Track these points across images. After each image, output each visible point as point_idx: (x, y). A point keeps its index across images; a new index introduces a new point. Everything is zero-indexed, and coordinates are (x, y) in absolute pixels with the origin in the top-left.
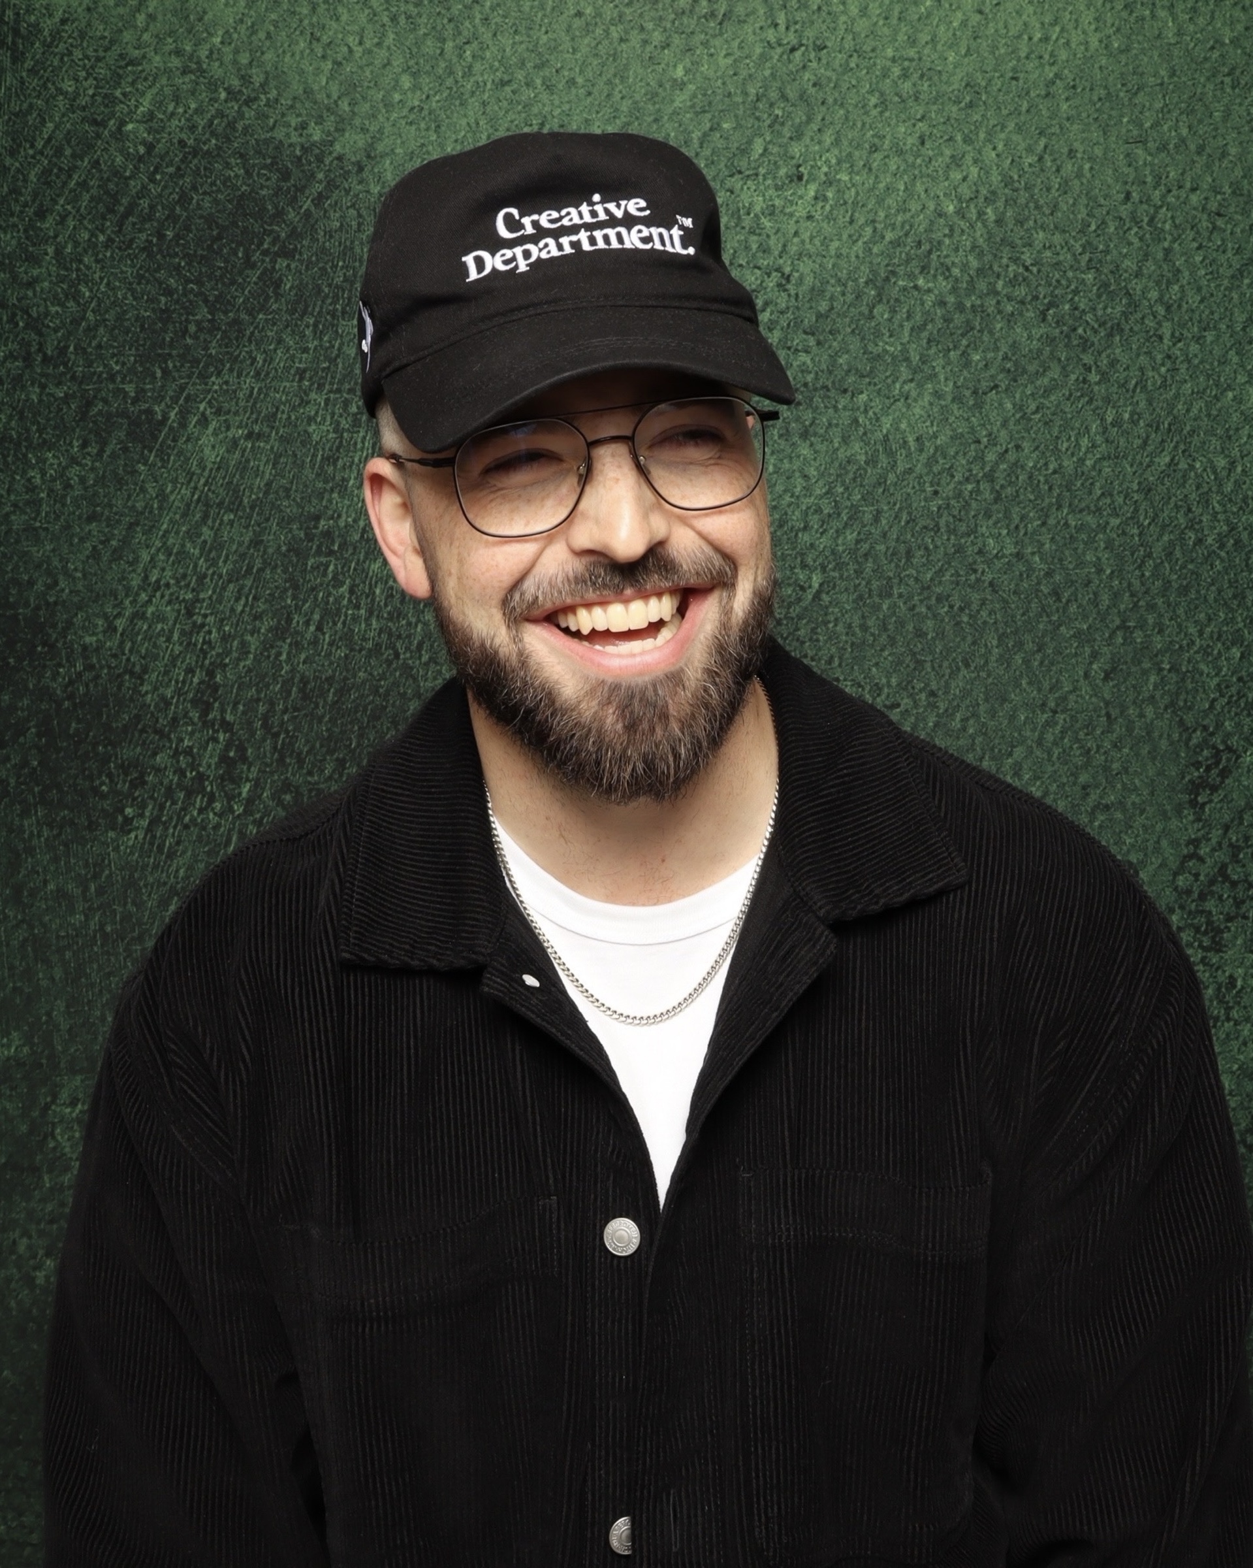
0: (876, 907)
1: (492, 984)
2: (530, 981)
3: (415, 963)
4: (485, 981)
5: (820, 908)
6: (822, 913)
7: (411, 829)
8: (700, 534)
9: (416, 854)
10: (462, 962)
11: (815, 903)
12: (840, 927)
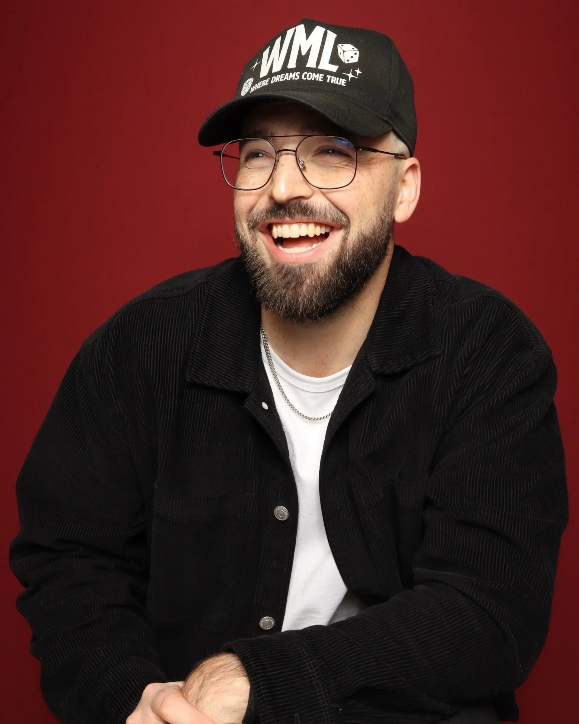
0: (399, 369)
1: (248, 405)
2: (265, 406)
3: (218, 386)
4: (247, 403)
5: (374, 367)
6: (374, 369)
7: (225, 320)
8: (330, 200)
9: (226, 333)
10: (237, 390)
11: (372, 364)
12: (379, 376)
